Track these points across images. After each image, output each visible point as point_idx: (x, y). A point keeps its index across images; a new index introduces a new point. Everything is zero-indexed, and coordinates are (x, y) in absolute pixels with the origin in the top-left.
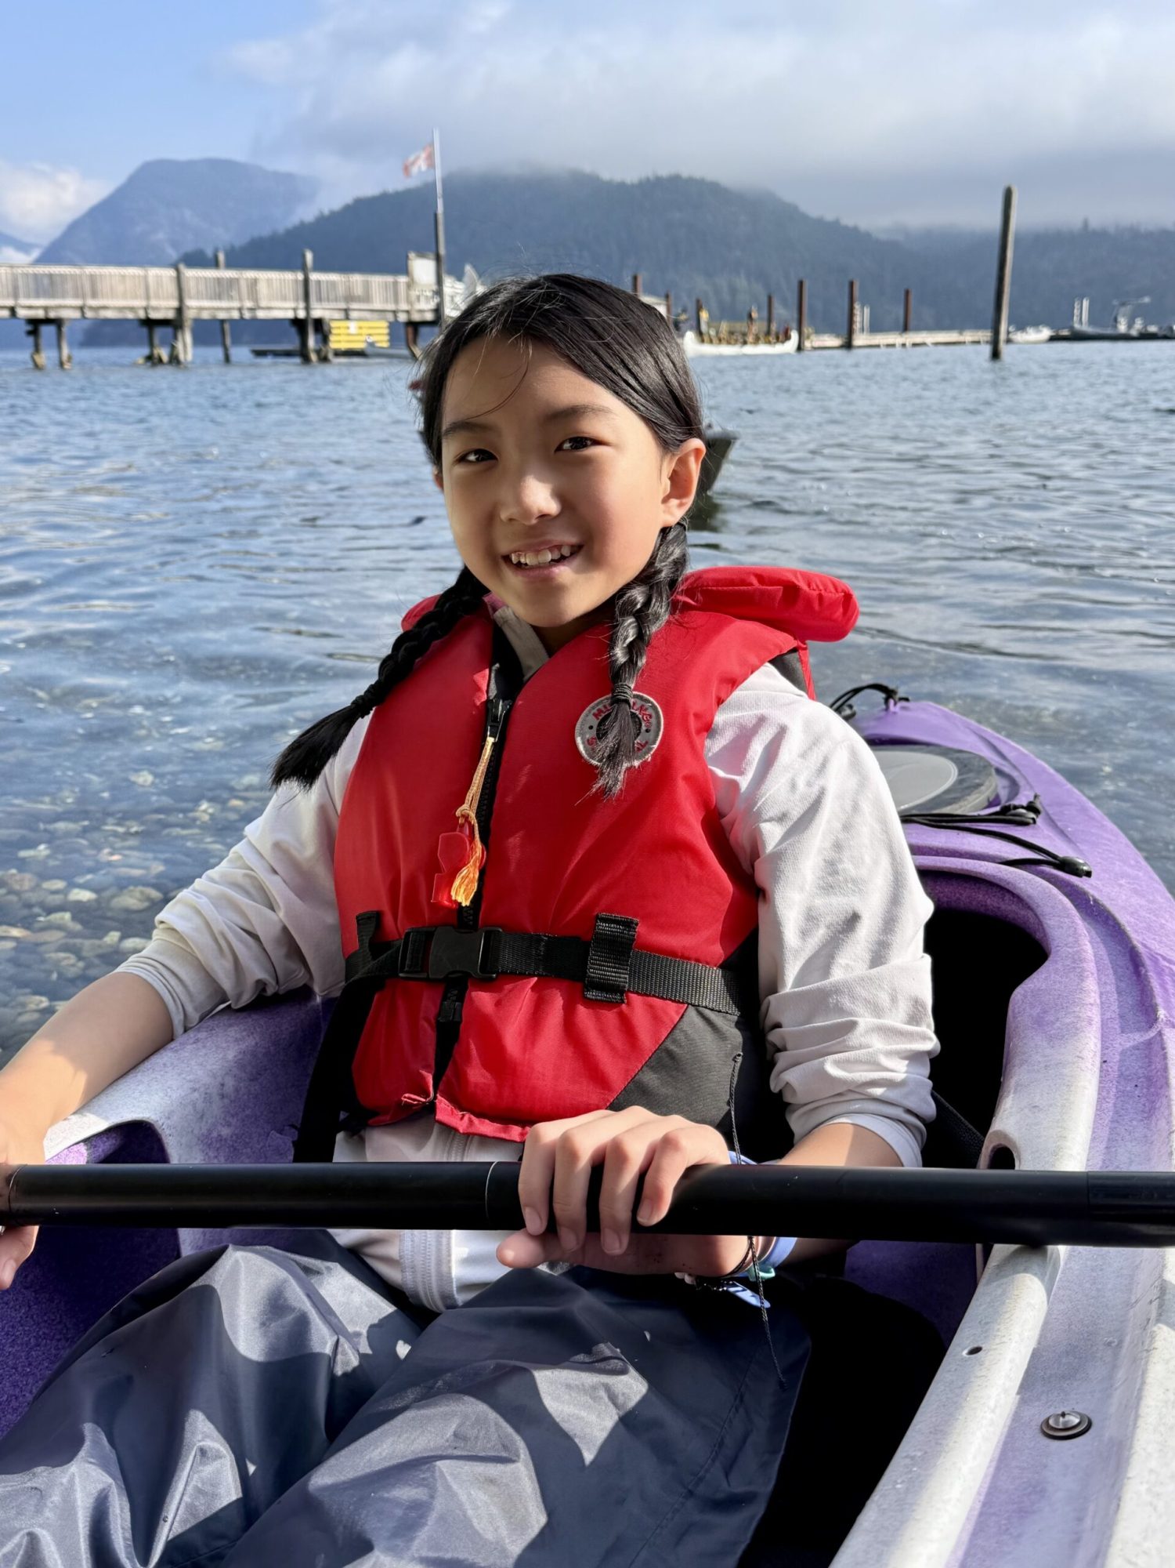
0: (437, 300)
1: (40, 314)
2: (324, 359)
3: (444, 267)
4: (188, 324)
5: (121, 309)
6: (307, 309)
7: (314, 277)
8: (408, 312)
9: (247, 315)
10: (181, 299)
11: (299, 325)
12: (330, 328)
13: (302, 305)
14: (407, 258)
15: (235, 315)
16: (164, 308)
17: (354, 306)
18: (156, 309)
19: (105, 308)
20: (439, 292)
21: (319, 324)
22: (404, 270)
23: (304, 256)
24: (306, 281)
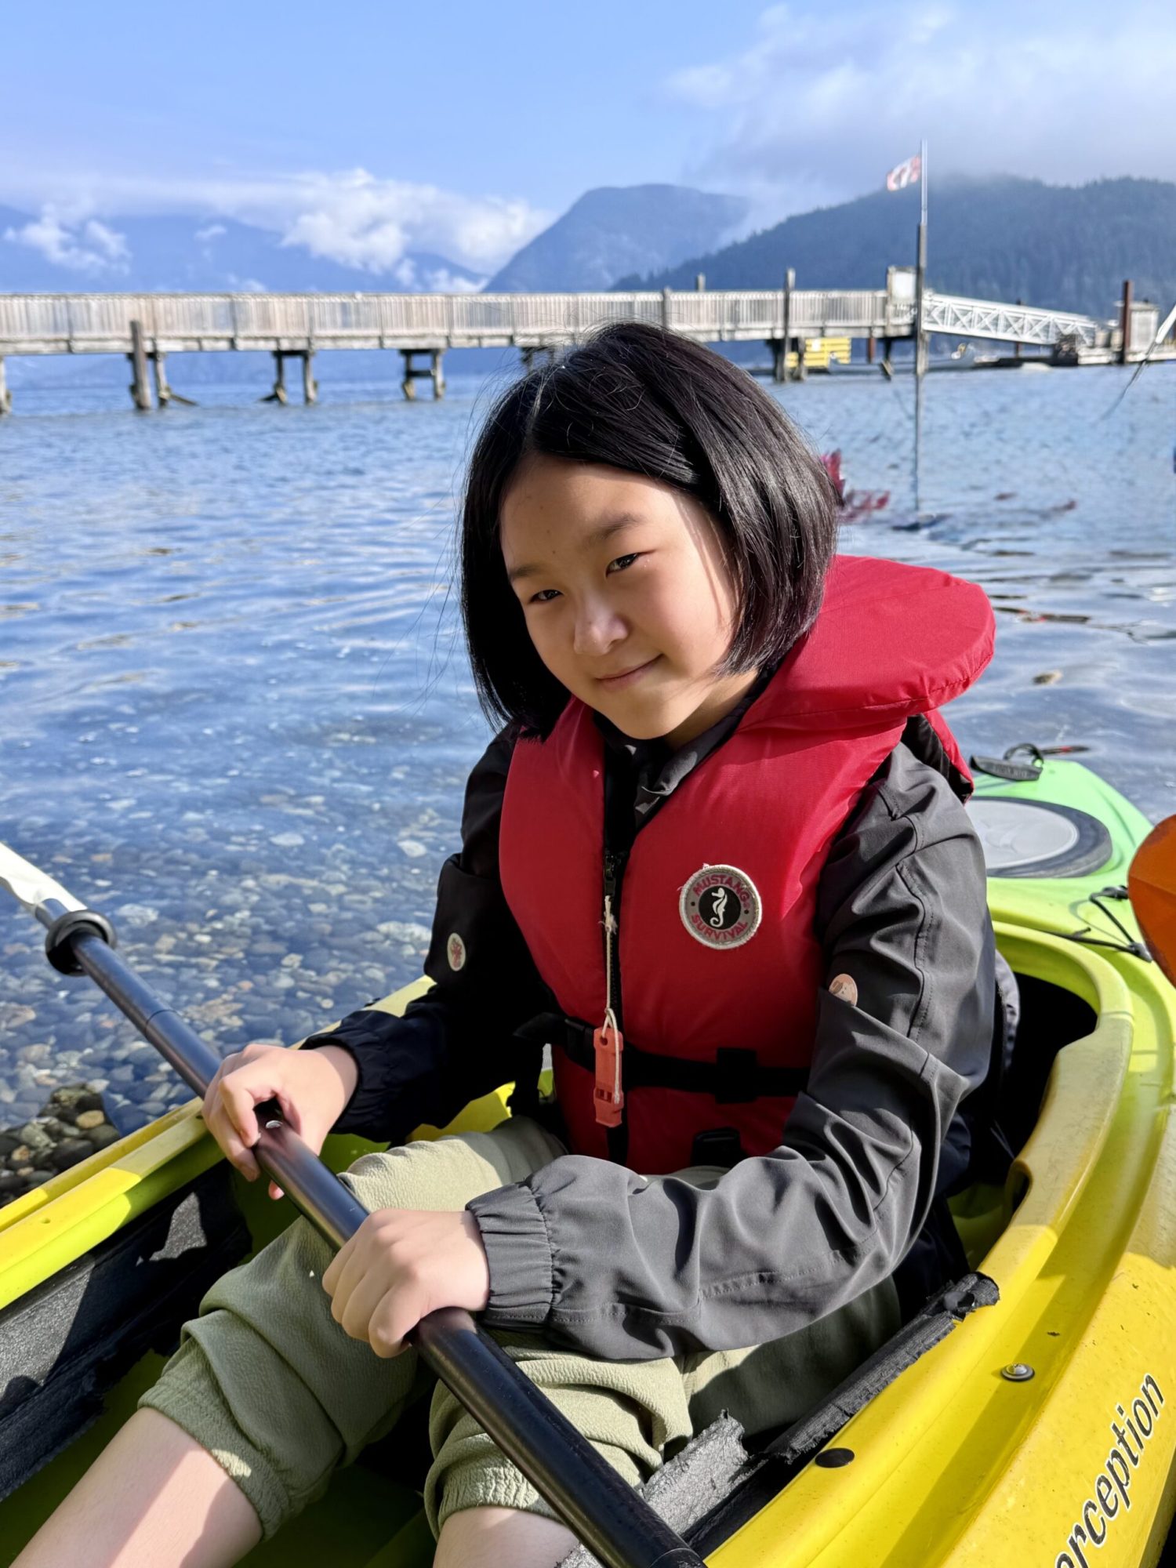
0: (913, 312)
1: (535, 342)
2: (796, 378)
3: (923, 280)
6: (786, 328)
7: (796, 297)
8: (884, 327)
9: (726, 337)
11: (776, 346)
12: (806, 346)
13: (780, 323)
14: (887, 272)
15: (715, 337)
17: (831, 323)
20: (917, 305)
21: (795, 344)
22: (883, 283)
23: (786, 276)
24: (787, 301)
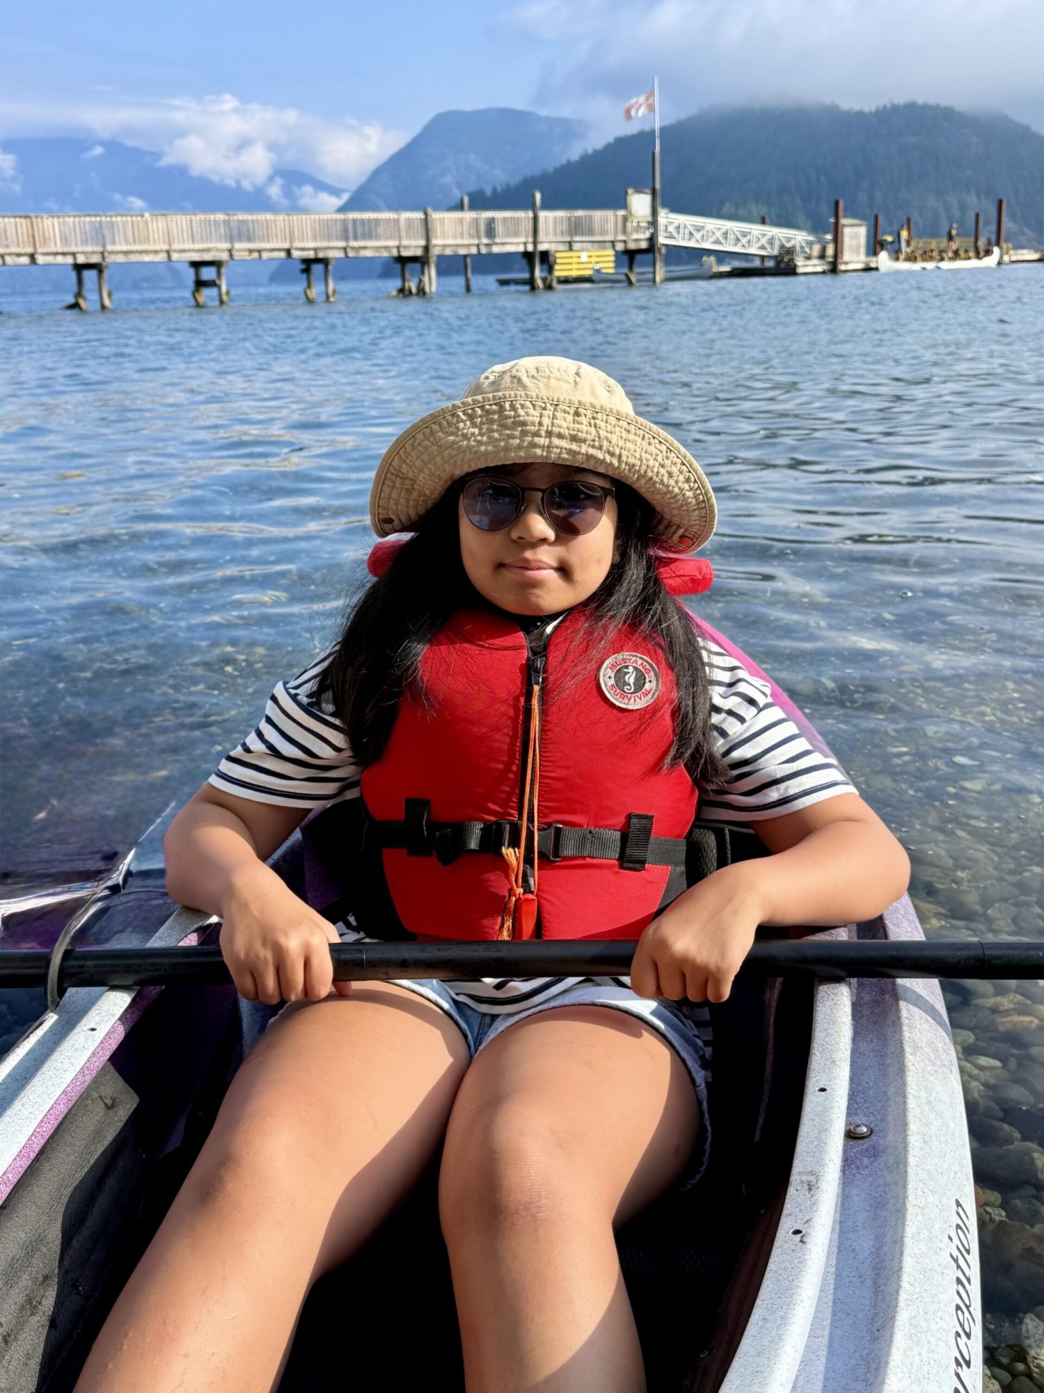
0: (651, 231)
1: (311, 255)
2: (549, 287)
4: (433, 260)
5: (377, 248)
6: (535, 243)
7: (542, 215)
8: (625, 242)
9: (484, 250)
10: (428, 239)
11: (528, 256)
12: (555, 258)
13: (531, 239)
14: (626, 193)
15: (474, 251)
16: (413, 247)
17: (577, 238)
18: (406, 247)
19: (365, 248)
20: (654, 223)
21: (545, 256)
22: (624, 205)
23: (534, 197)
24: (535, 219)
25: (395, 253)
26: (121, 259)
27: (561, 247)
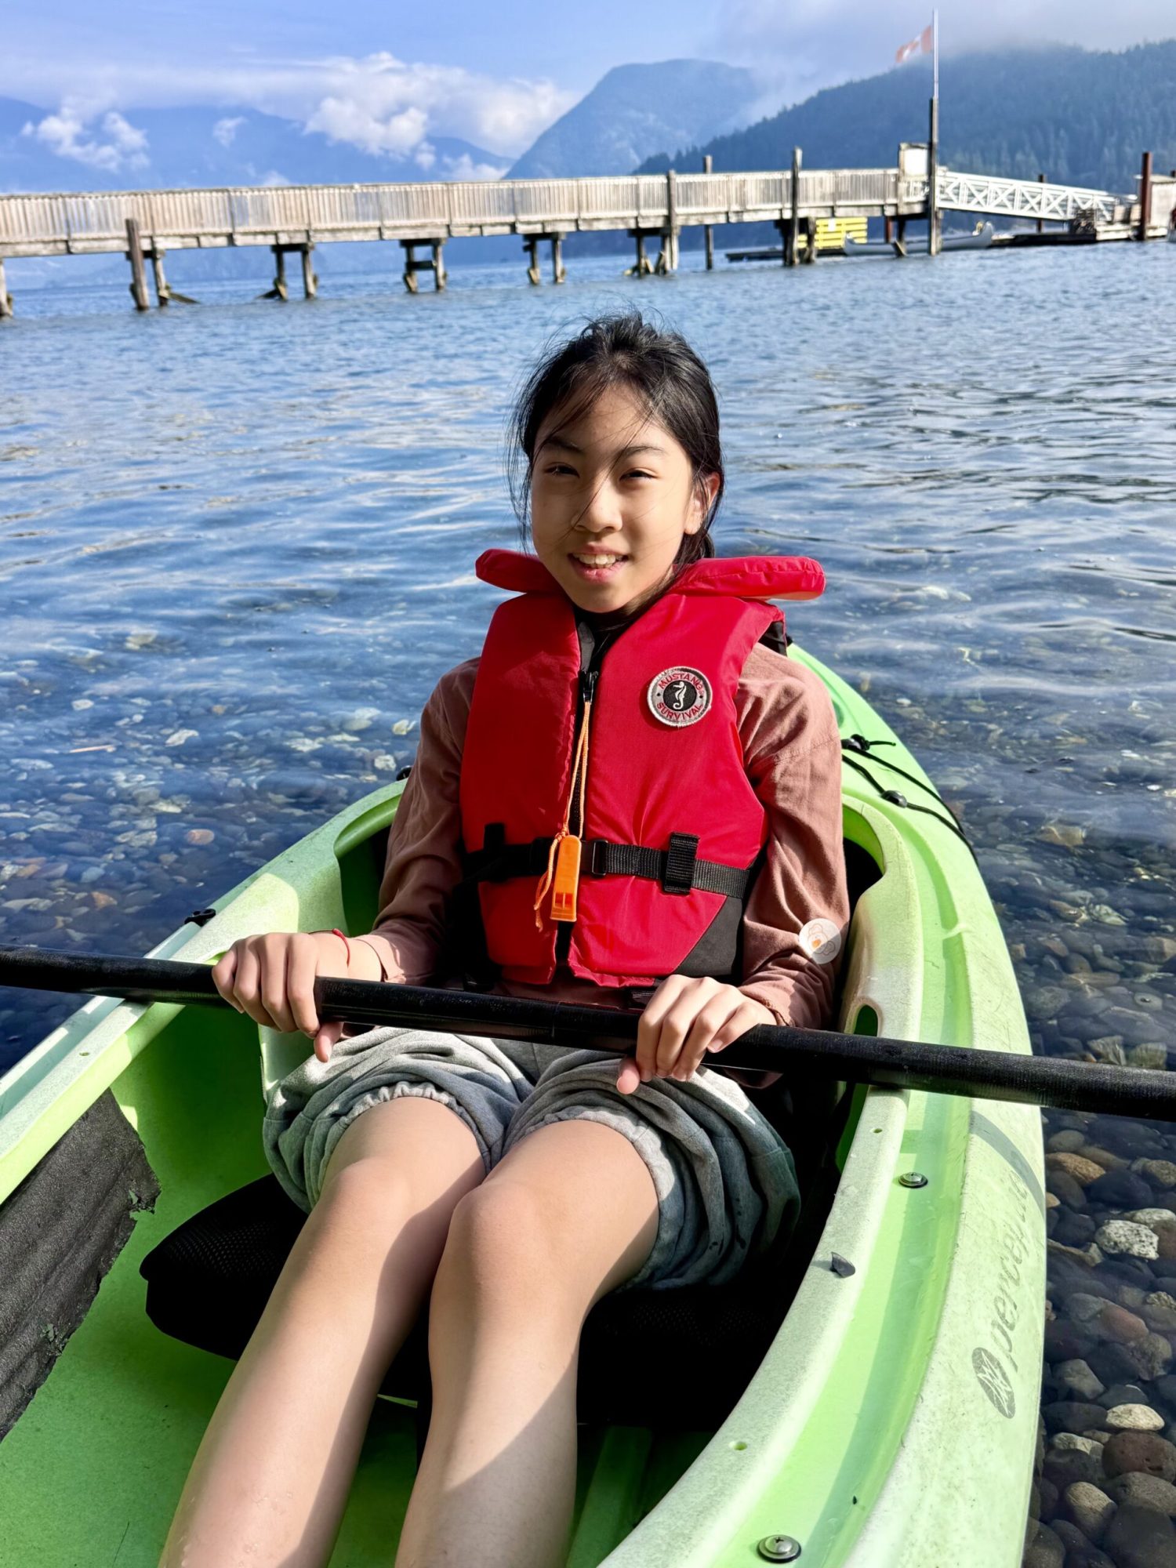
0: (927, 190)
1: (538, 229)
4: (676, 232)
5: (613, 220)
6: (794, 209)
8: (896, 205)
9: (733, 219)
10: (670, 207)
11: (785, 228)
12: (816, 227)
13: (789, 205)
14: (899, 149)
15: (722, 219)
16: (652, 218)
17: (841, 203)
18: (647, 217)
19: (598, 219)
20: (930, 183)
21: (805, 225)
22: (894, 161)
23: (794, 154)
24: (795, 179)
25: (632, 225)
26: (327, 237)
27: (823, 213)
